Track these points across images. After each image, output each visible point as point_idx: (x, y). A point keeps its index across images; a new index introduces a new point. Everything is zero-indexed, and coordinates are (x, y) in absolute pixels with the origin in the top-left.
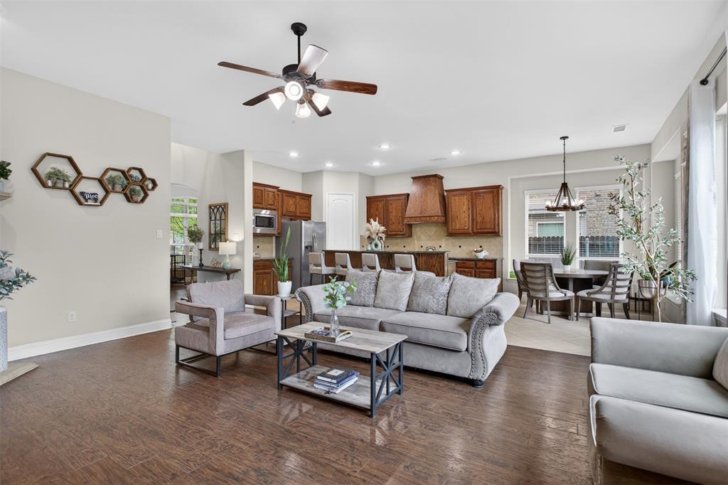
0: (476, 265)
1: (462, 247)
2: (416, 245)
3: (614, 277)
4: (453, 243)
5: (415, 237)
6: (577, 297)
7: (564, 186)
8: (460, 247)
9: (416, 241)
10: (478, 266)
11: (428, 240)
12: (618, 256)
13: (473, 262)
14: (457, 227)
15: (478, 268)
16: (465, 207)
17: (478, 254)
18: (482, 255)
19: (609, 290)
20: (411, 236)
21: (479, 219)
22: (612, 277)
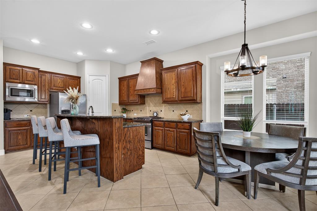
0: (177, 125)
1: (174, 111)
2: (147, 110)
3: (305, 155)
4: (169, 108)
5: (147, 104)
6: (254, 172)
7: (245, 47)
8: (173, 111)
9: (147, 107)
10: (178, 127)
11: (154, 106)
12: (303, 119)
13: (175, 124)
14: (169, 97)
15: (179, 129)
16: (174, 81)
17: (183, 117)
18: (186, 118)
19: (299, 171)
20: (144, 104)
21: (183, 90)
22: (302, 154)
